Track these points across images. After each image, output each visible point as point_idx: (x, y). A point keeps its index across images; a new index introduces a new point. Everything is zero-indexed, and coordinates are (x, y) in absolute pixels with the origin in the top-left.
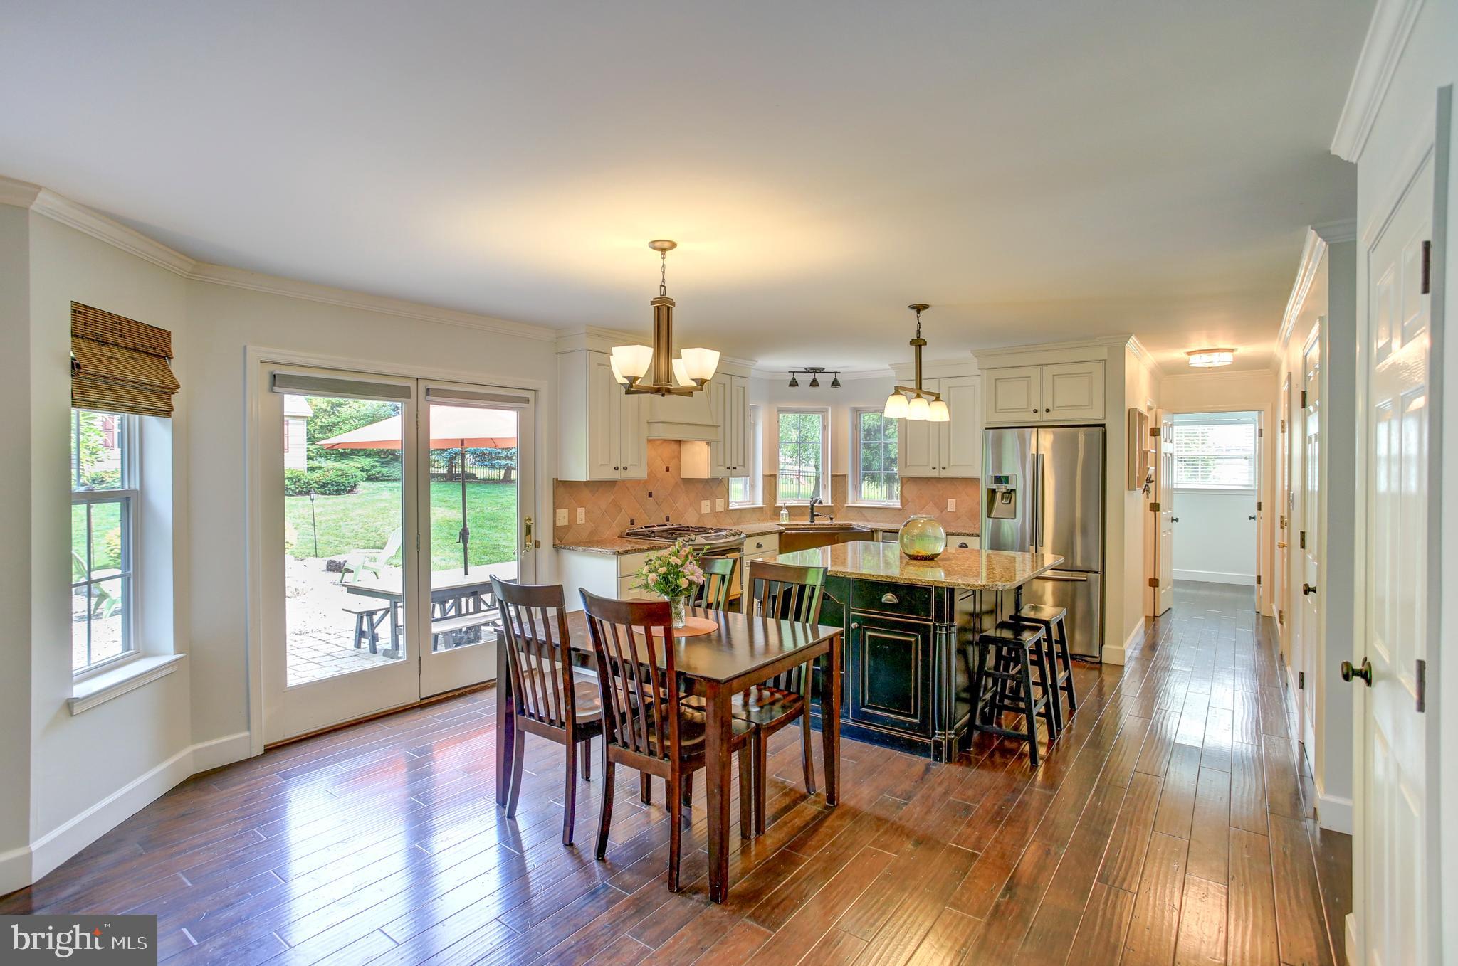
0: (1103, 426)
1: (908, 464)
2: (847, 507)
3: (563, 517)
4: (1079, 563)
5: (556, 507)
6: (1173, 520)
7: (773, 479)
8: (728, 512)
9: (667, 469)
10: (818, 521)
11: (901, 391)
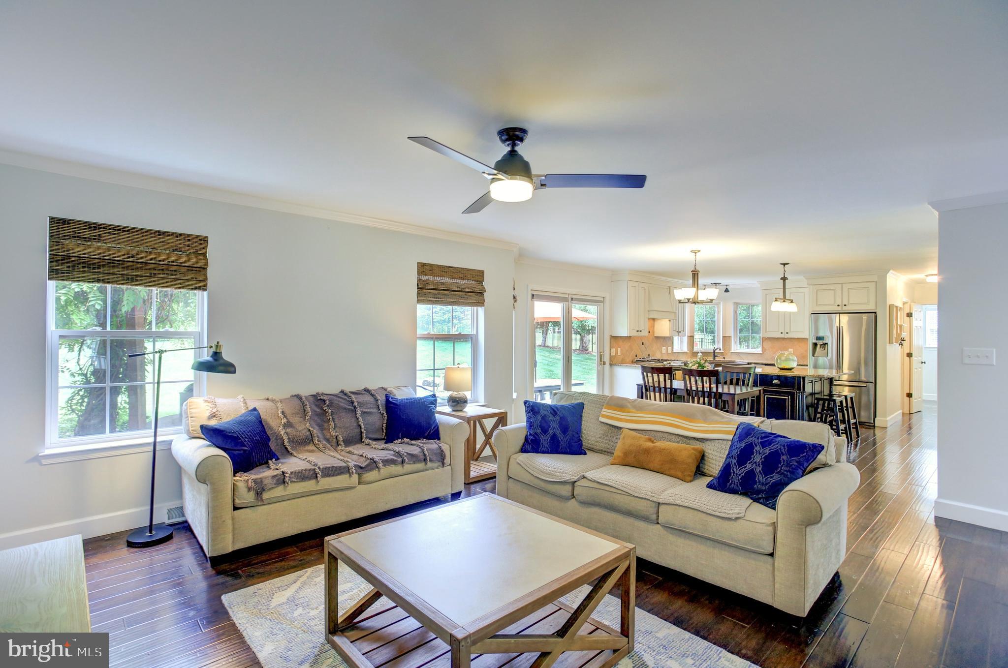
0: (875, 313)
1: (767, 331)
2: (731, 352)
3: (613, 351)
4: (863, 378)
5: (611, 348)
6: (922, 363)
7: (692, 338)
8: (673, 353)
9: (649, 332)
10: (717, 359)
11: (778, 300)
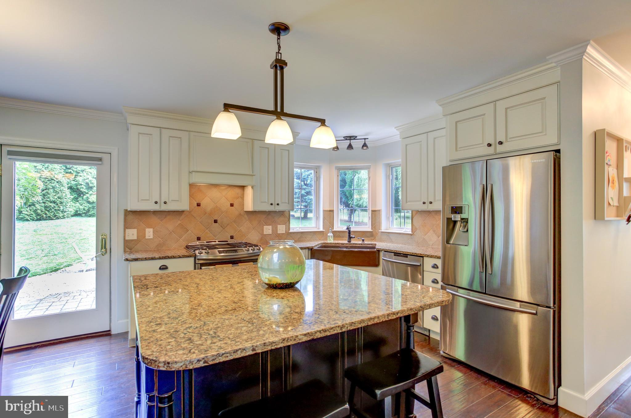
1: (408, 200)
2: (382, 232)
3: (132, 234)
5: (126, 227)
7: (331, 213)
8: (289, 233)
9: (232, 205)
10: (353, 241)
